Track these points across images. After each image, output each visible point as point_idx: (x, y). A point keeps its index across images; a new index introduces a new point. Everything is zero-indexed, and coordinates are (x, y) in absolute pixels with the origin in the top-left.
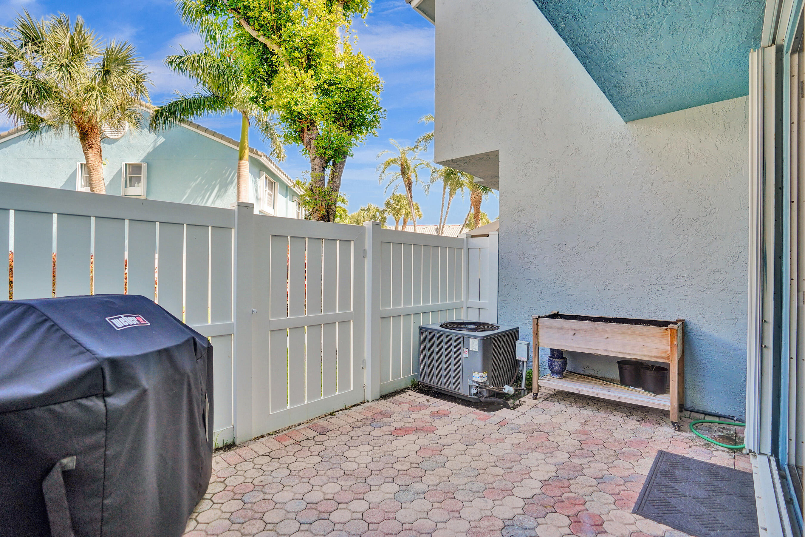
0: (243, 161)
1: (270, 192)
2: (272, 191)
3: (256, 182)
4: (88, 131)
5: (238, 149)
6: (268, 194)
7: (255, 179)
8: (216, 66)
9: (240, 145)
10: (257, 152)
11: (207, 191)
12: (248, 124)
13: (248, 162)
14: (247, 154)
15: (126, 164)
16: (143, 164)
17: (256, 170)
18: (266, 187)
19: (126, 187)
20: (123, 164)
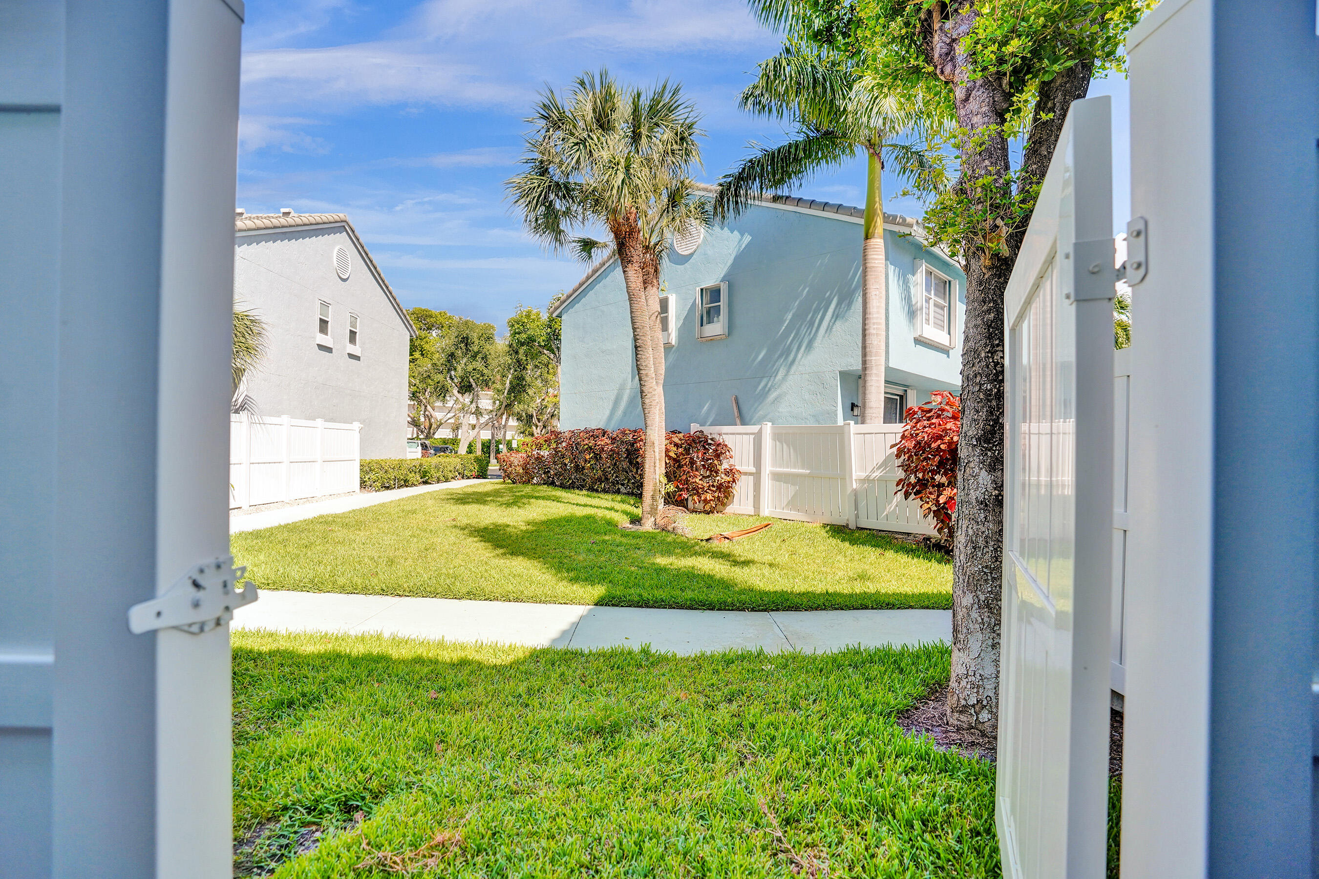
0: (872, 240)
1: (941, 301)
2: (944, 299)
3: (906, 283)
4: (625, 238)
5: (862, 221)
6: (936, 305)
7: (904, 276)
8: (810, 69)
9: (864, 216)
10: (904, 220)
11: (816, 311)
12: (879, 166)
13: (882, 241)
14: (880, 226)
15: (702, 290)
16: (722, 284)
17: (907, 259)
18: (928, 290)
19: (702, 325)
20: (698, 289)
